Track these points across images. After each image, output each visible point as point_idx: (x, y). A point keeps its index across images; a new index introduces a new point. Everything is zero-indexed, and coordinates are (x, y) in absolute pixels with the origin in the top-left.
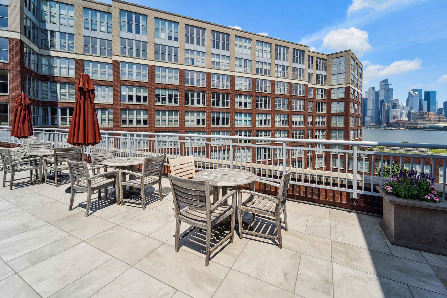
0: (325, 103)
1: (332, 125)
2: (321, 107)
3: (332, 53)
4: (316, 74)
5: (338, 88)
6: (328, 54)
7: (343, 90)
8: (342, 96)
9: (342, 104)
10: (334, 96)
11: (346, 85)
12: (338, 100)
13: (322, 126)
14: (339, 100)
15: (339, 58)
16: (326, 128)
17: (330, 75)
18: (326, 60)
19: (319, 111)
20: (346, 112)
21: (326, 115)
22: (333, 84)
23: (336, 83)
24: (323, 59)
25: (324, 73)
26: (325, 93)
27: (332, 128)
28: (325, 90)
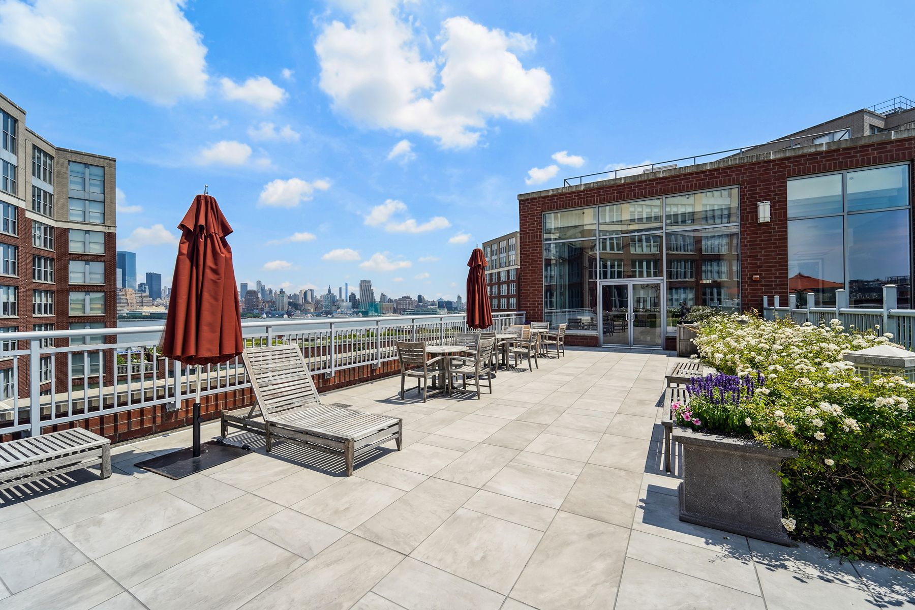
0: (52, 260)
1: (72, 312)
2: (43, 269)
3: (70, 149)
4: (33, 186)
5: (87, 232)
6: (56, 146)
7: (101, 239)
8: (97, 249)
9: (99, 267)
10: (74, 247)
11: (107, 228)
12: (87, 258)
13: (46, 315)
14: (90, 258)
15: (87, 165)
16: (55, 319)
17: (65, 196)
18: (52, 158)
19: (39, 278)
20: (110, 285)
21: (55, 289)
22: (72, 218)
23: (80, 219)
24: (46, 154)
25: (49, 188)
26: (51, 236)
27: (71, 320)
28: (51, 228)
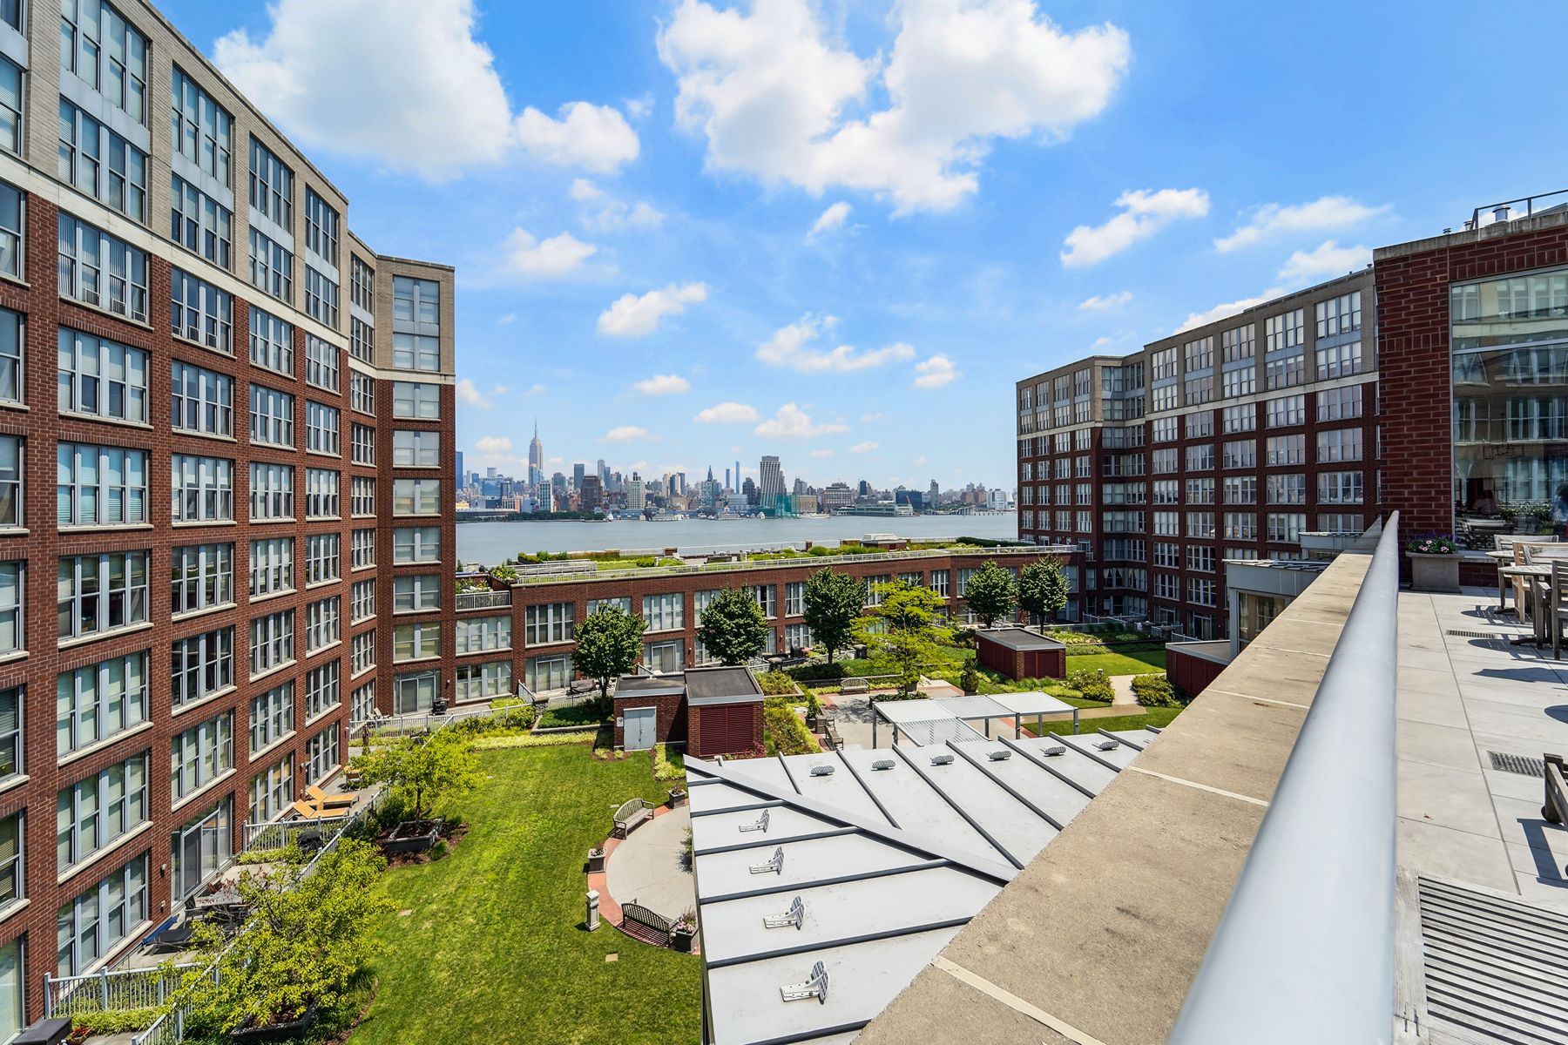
0: (373, 430)
1: (398, 511)
2: (362, 444)
3: (394, 255)
4: (353, 317)
5: (417, 385)
6: (378, 253)
7: (434, 395)
8: (430, 412)
9: (432, 441)
10: (401, 410)
11: (443, 377)
12: (417, 426)
13: (366, 516)
14: (421, 426)
15: (416, 280)
16: (376, 521)
17: (389, 331)
18: (372, 272)
19: (358, 460)
20: (447, 467)
21: (376, 476)
22: (398, 365)
23: (407, 366)
24: (366, 266)
25: (368, 319)
26: (371, 394)
27: (397, 523)
28: (372, 380)
